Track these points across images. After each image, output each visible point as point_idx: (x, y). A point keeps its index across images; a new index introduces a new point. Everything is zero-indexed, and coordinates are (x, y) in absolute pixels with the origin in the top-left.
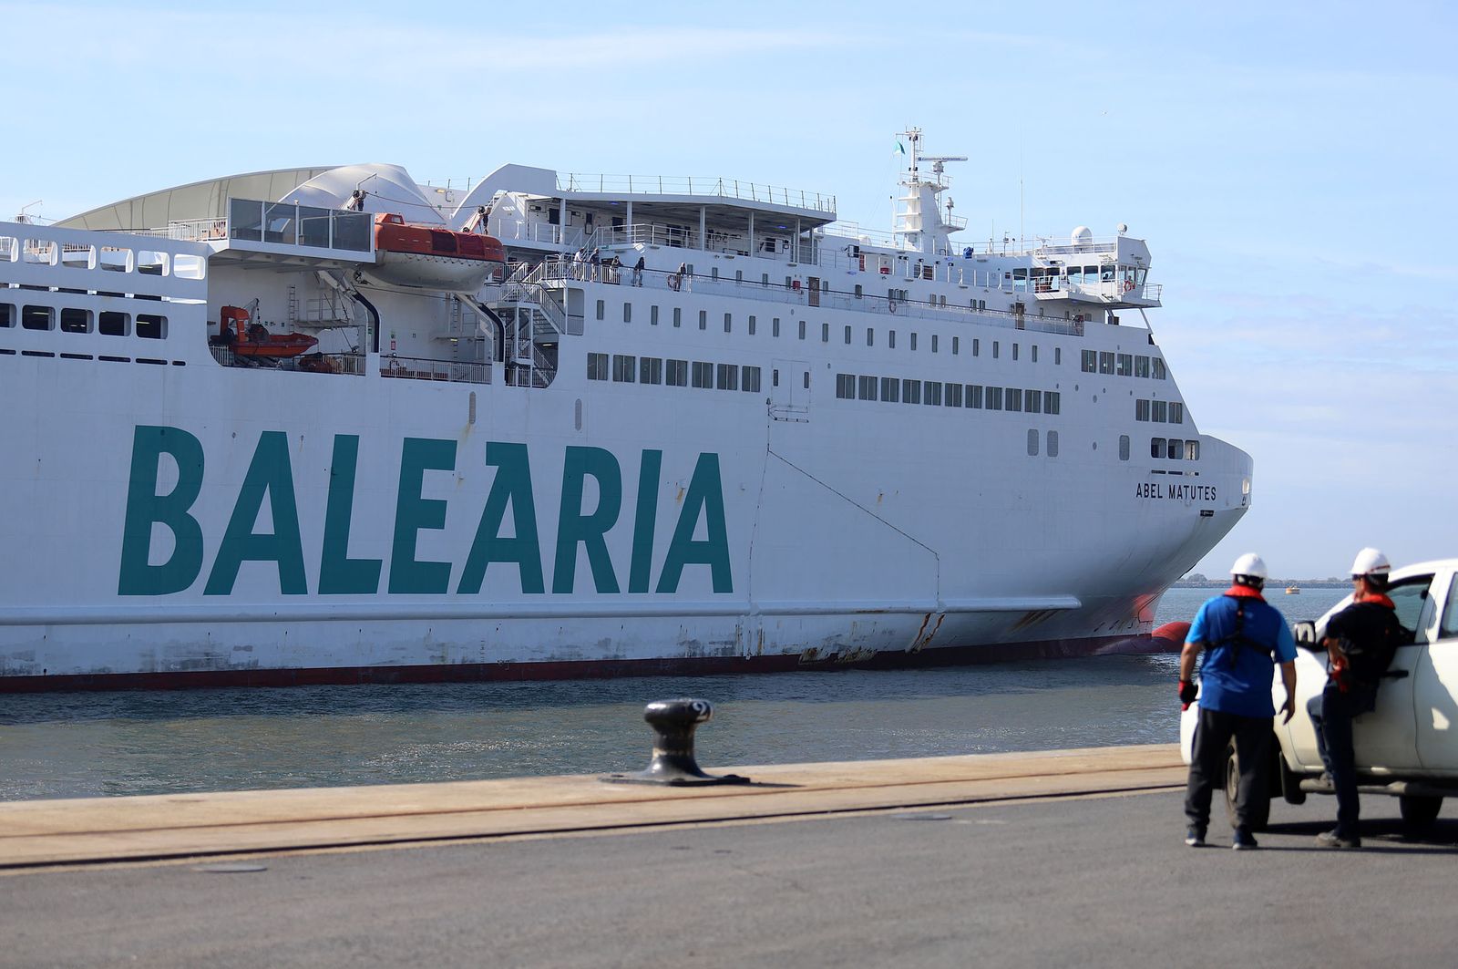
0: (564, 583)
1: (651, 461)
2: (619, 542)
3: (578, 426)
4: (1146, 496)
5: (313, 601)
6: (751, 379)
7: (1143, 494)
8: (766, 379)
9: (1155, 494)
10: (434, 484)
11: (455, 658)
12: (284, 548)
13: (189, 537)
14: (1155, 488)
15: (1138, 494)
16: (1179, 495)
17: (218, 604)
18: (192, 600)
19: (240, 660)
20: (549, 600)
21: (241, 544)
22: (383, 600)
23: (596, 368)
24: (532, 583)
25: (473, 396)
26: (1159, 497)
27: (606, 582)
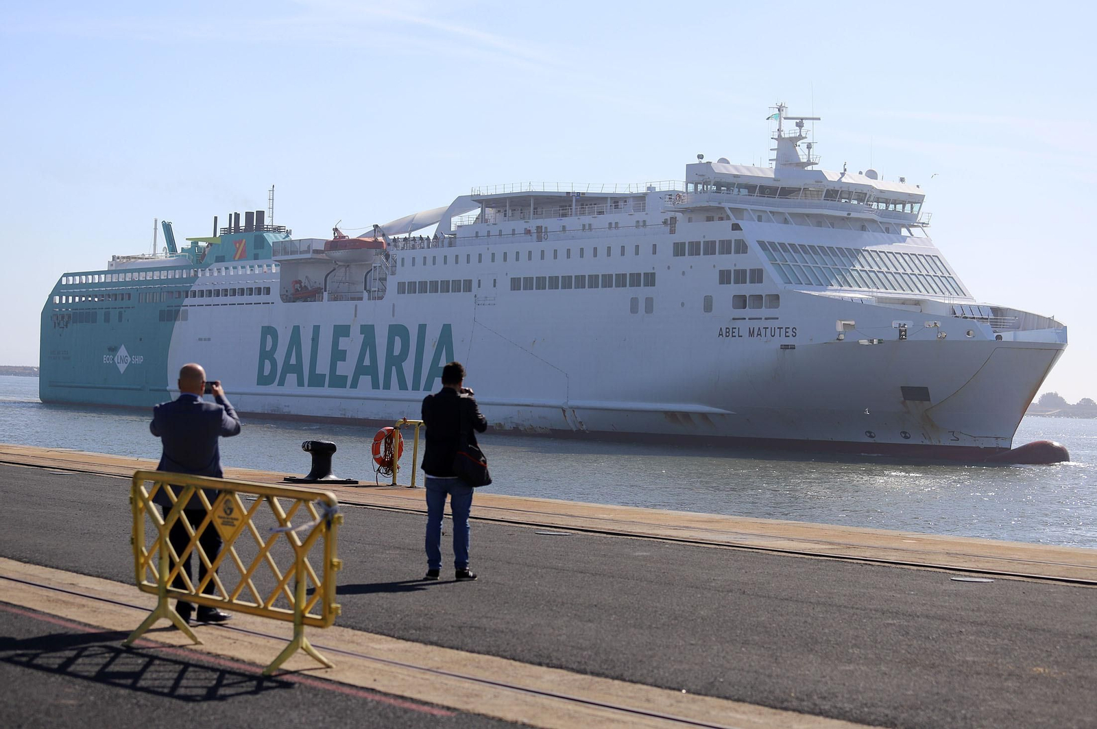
0: (387, 386)
1: (422, 329)
2: (408, 366)
3: (393, 315)
4: (726, 336)
5: (306, 390)
6: (468, 286)
7: (724, 335)
8: (475, 285)
9: (736, 334)
10: (343, 343)
11: (349, 415)
12: (298, 369)
13: (274, 364)
14: (736, 331)
15: (720, 335)
16: (758, 335)
17: (281, 390)
18: (273, 388)
19: (294, 411)
20: (381, 393)
21: (288, 369)
22: (326, 390)
23: (401, 288)
24: (375, 385)
25: (356, 306)
26: (739, 336)
27: (403, 386)
